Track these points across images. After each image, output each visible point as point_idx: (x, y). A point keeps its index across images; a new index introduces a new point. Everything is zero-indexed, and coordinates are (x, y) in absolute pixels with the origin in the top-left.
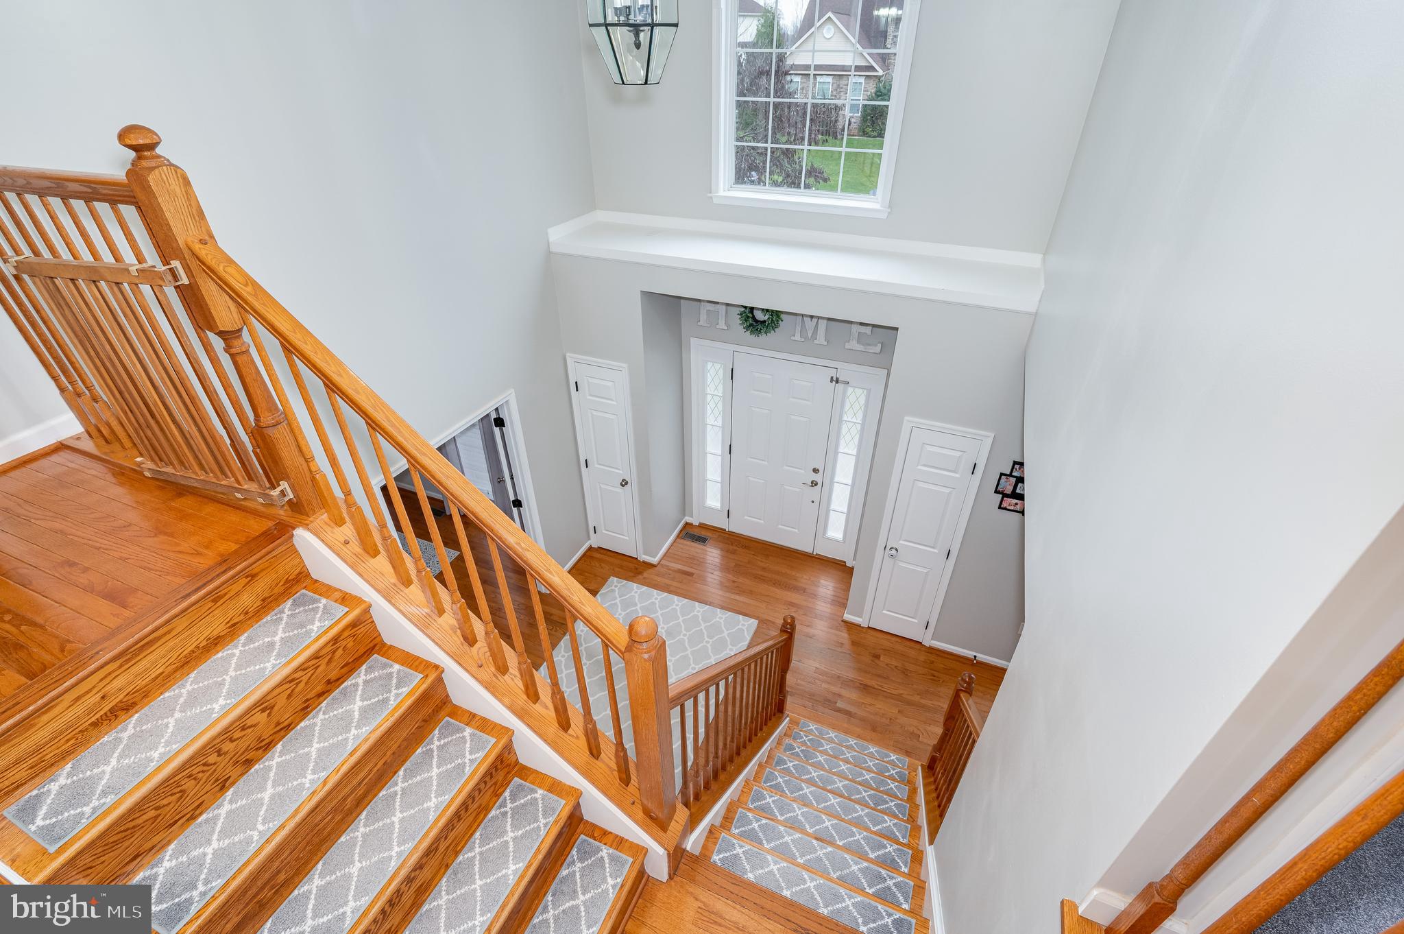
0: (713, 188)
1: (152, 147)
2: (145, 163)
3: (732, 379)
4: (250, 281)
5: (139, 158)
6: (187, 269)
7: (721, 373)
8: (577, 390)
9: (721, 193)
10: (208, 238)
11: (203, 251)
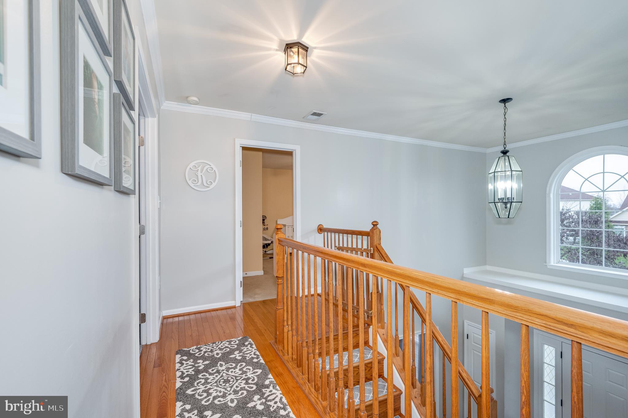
0: (547, 261)
1: (376, 225)
2: (375, 228)
3: (561, 357)
4: (386, 254)
5: (374, 227)
6: (374, 250)
7: (554, 352)
8: (468, 338)
9: (552, 264)
10: (380, 244)
11: (378, 246)
